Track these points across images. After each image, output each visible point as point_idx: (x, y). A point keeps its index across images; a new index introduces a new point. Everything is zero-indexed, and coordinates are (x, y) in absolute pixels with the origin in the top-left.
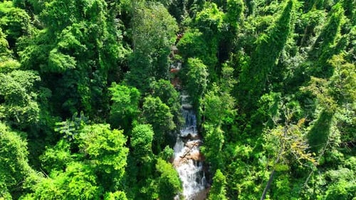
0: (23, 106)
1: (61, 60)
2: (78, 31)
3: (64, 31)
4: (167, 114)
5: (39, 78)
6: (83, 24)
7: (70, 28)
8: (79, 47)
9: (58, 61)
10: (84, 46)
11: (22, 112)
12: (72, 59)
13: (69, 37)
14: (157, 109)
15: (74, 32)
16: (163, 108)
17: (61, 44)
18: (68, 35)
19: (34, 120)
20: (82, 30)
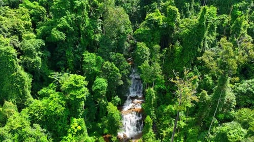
0: (32, 58)
1: (57, 34)
2: (70, 19)
3: (62, 18)
4: (117, 74)
5: (44, 44)
6: (73, 15)
7: (65, 17)
8: (69, 28)
9: (55, 34)
10: (72, 28)
11: (31, 61)
12: (64, 35)
13: (64, 22)
14: (111, 70)
15: (67, 19)
16: (115, 70)
17: (59, 25)
18: (63, 21)
19: (37, 67)
20: (72, 19)
